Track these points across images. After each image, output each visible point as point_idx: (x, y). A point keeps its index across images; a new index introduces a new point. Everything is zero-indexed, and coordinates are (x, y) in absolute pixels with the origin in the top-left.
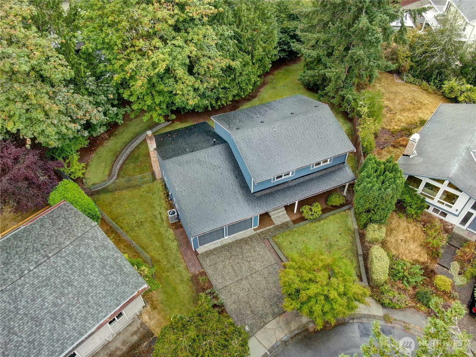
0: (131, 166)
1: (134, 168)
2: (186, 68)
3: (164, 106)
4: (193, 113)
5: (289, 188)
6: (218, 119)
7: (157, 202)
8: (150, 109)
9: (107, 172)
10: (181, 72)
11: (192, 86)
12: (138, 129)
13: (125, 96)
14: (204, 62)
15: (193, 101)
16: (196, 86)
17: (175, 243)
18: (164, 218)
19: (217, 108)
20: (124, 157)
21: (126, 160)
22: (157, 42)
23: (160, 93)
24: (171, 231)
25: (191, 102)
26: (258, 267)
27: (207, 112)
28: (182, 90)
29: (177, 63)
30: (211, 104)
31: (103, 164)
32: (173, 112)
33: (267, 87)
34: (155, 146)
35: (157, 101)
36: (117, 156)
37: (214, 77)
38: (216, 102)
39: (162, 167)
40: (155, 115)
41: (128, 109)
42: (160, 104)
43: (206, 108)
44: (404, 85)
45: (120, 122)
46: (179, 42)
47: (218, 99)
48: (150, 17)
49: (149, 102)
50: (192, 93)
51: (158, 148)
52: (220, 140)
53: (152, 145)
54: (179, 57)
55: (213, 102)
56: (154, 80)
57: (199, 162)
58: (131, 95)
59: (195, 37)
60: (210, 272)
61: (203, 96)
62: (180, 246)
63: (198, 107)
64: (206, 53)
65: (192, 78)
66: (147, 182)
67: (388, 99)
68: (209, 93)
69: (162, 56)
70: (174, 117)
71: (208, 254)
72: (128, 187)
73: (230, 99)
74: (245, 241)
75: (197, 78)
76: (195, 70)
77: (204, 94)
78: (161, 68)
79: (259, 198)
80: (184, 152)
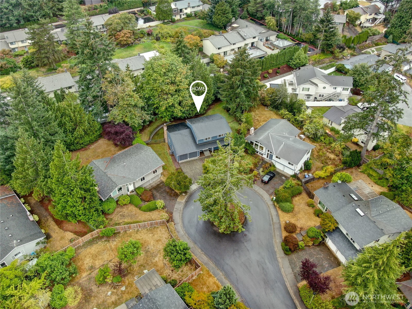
0: (156, 137)
1: (157, 138)
2: (178, 104)
3: (170, 116)
4: (180, 119)
5: (210, 143)
6: (188, 121)
7: (166, 148)
8: (165, 117)
9: (148, 138)
10: (176, 105)
11: (180, 110)
12: (159, 124)
13: (157, 112)
14: (184, 102)
15: (180, 114)
16: (181, 109)
17: (172, 160)
18: (168, 153)
19: (189, 117)
20: (154, 134)
21: (154, 135)
22: (169, 96)
23: (169, 111)
24: (170, 157)
25: (179, 115)
26: (198, 167)
27: (185, 119)
28: (176, 111)
29: (175, 103)
30: (187, 116)
31: (147, 135)
32: (172, 118)
33: (211, 110)
34: (166, 129)
35: (168, 114)
36: (151, 133)
37: (188, 106)
38: (189, 115)
39: (168, 136)
40: (166, 119)
41: (157, 116)
42: (168, 115)
43: (185, 117)
44: (268, 111)
45: (154, 121)
46: (176, 96)
47: (189, 114)
48: (168, 89)
49: (165, 114)
50: (179, 112)
51: (167, 130)
52: (188, 127)
53: (165, 128)
54: (176, 101)
55: (188, 115)
56: (168, 107)
57: (181, 134)
58: (159, 112)
59: (182, 94)
60: (182, 168)
61: (184, 113)
62: (173, 161)
63: (182, 117)
64: (186, 99)
65: (180, 107)
66: (162, 142)
67: (259, 117)
68: (186, 112)
69: (171, 101)
70: (173, 120)
71: (182, 163)
72: (155, 144)
73: (194, 114)
74: (195, 160)
75: (181, 107)
76: (181, 104)
77: (184, 112)
78: (170, 104)
79: (200, 146)
80: (176, 131)
